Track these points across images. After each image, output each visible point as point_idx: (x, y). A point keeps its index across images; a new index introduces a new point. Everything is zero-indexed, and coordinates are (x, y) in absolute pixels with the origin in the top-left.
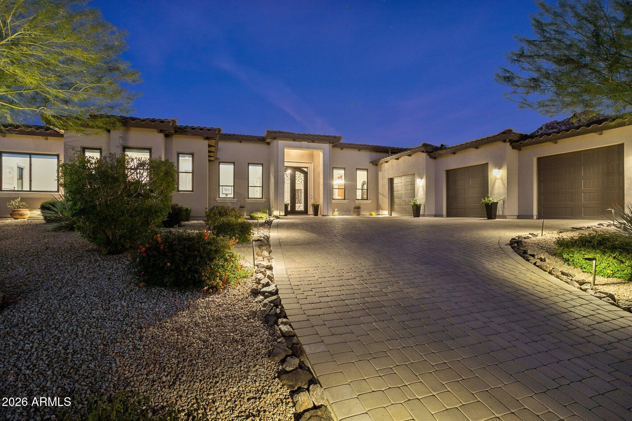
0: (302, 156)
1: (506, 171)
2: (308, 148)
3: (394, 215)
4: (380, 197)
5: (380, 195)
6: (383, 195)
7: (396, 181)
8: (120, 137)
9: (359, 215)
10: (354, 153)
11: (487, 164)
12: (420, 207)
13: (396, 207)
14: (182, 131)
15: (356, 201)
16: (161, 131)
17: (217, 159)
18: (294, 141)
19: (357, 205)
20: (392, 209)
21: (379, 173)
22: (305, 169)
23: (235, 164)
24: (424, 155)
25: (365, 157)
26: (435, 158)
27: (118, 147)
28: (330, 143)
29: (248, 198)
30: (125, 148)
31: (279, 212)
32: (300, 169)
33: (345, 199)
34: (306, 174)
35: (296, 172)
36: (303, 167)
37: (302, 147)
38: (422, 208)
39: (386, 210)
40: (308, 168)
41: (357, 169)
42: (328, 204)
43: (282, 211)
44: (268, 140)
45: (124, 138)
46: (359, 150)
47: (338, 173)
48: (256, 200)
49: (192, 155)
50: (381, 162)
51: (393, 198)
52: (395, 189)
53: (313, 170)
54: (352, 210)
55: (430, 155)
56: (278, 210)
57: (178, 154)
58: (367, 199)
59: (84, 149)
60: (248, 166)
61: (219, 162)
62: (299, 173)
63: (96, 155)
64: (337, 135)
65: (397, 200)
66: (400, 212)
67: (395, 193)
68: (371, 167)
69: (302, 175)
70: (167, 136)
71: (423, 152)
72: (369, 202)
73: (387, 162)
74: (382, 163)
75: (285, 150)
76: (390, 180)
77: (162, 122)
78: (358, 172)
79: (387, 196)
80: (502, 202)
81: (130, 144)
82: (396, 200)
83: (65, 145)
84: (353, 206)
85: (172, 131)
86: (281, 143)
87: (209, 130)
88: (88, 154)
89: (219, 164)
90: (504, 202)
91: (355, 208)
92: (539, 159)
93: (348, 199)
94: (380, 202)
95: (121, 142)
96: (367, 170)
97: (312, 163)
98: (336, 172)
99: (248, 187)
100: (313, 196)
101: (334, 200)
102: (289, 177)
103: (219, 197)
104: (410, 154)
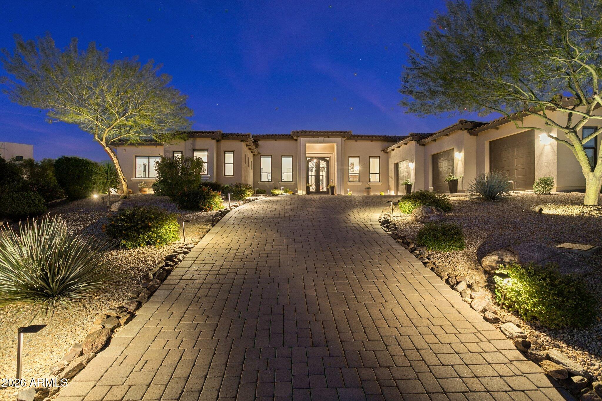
0: (325, 149)
1: (464, 153)
2: (324, 142)
4: (390, 179)
7: (400, 165)
8: (191, 144)
9: (368, 194)
10: (367, 144)
11: (453, 149)
12: (411, 186)
13: (399, 186)
14: (225, 137)
15: (369, 183)
16: (213, 139)
17: (259, 153)
18: (314, 137)
19: (367, 186)
20: (397, 190)
21: (389, 159)
22: (328, 159)
23: (272, 157)
24: (414, 143)
25: (377, 146)
26: (424, 145)
27: (190, 149)
28: (342, 137)
29: (282, 181)
30: (194, 150)
32: (323, 159)
33: (359, 182)
34: (328, 162)
35: (320, 161)
36: (326, 157)
37: (319, 142)
38: (413, 187)
39: (393, 189)
40: (329, 157)
41: (370, 157)
42: (340, 186)
43: (304, 190)
44: (295, 138)
45: (193, 144)
46: (372, 141)
47: (354, 161)
48: (287, 183)
49: (233, 152)
50: (389, 150)
51: (398, 180)
52: (399, 172)
53: (333, 159)
54: (363, 189)
55: (419, 143)
56: (301, 190)
57: (225, 152)
58: (379, 182)
59: (174, 152)
60: (282, 157)
61: (261, 156)
62: (322, 161)
63: (179, 155)
67: (400, 176)
68: (382, 154)
69: (325, 163)
70: (218, 141)
71: (412, 140)
72: (380, 184)
73: (393, 150)
75: (306, 144)
76: (396, 165)
77: (213, 133)
79: (394, 179)
80: (461, 179)
81: (197, 148)
83: (164, 150)
84: (364, 187)
85: (220, 138)
86: (303, 139)
87: (243, 136)
88: (176, 155)
89: (261, 157)
90: (463, 179)
91: (366, 188)
92: (491, 143)
93: (362, 182)
94: (390, 183)
95: (192, 147)
96: (379, 157)
97: (332, 154)
98: (351, 160)
99: (282, 173)
100: (333, 179)
101: (349, 183)
102: (314, 165)
103: (261, 181)
104: (405, 143)
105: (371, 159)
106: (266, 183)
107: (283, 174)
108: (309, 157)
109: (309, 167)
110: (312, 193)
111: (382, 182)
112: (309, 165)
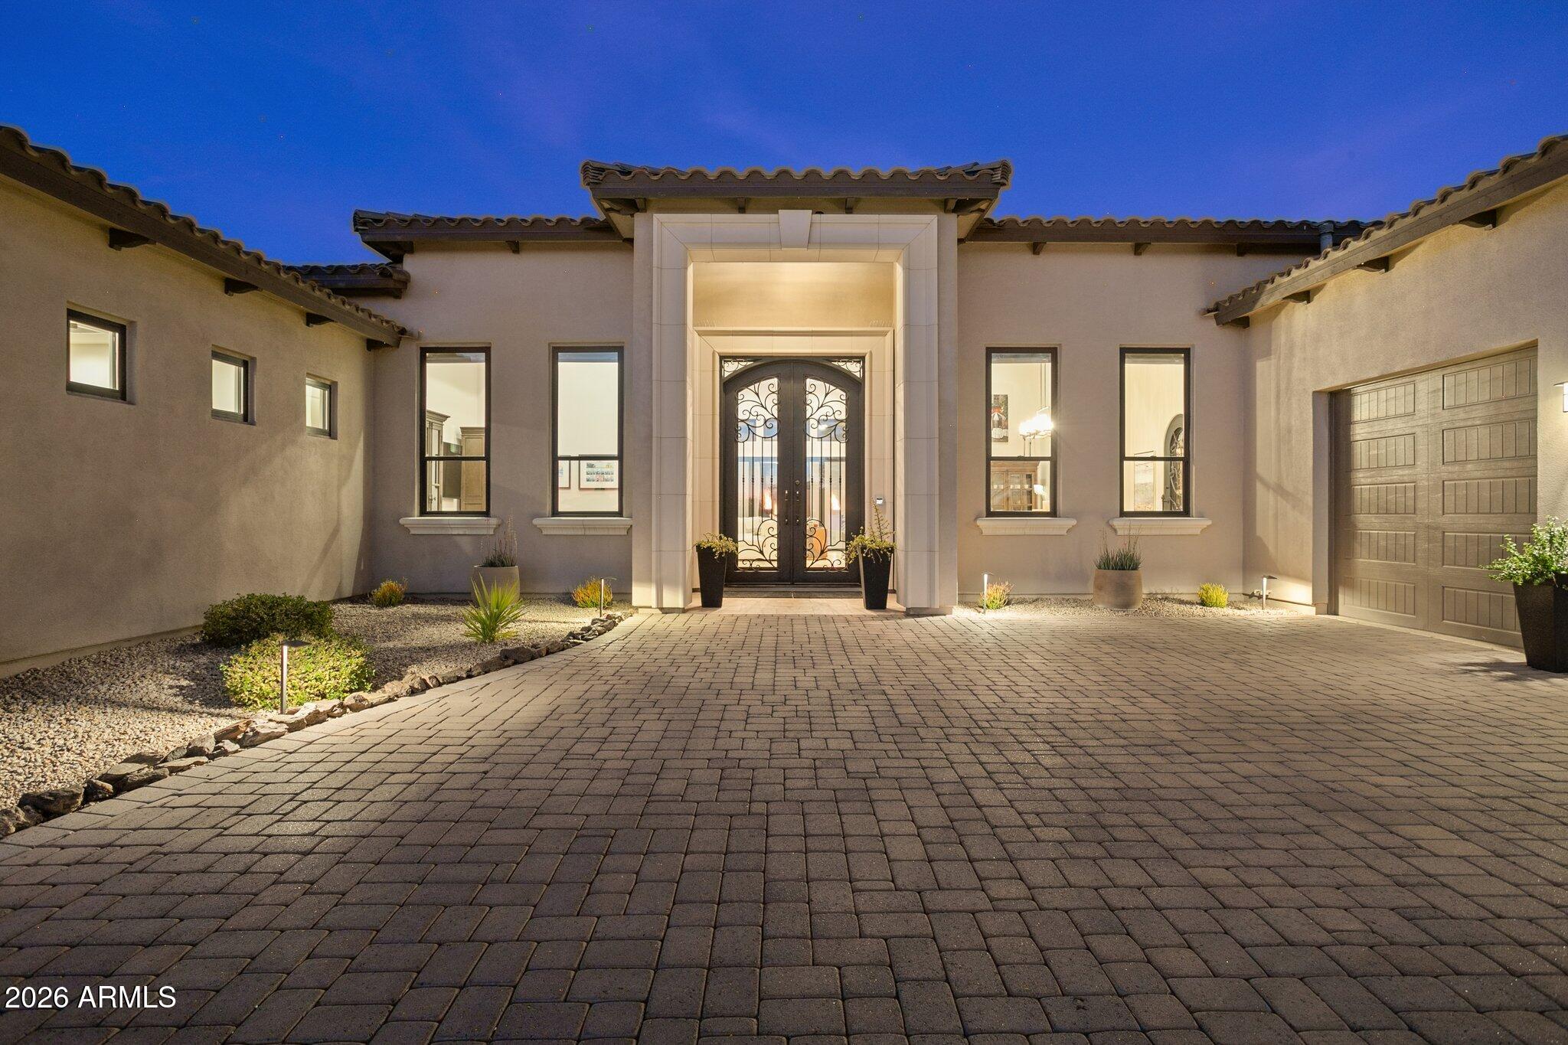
0: (834, 300)
3: (1353, 612)
4: (1265, 500)
5: (1259, 486)
6: (1280, 490)
7: (1364, 407)
9: (1126, 605)
10: (1109, 267)
13: (1365, 563)
15: (1119, 523)
18: (739, 209)
19: (1116, 548)
20: (1337, 575)
21: (1261, 366)
22: (854, 368)
23: (493, 356)
28: (944, 206)
29: (555, 514)
31: (653, 590)
32: (825, 368)
33: (1054, 513)
34: (853, 387)
35: (809, 381)
36: (840, 358)
37: (781, 244)
39: (1298, 577)
40: (862, 358)
41: (1124, 352)
42: (931, 551)
46: (1138, 249)
48: (584, 526)
50: (1268, 300)
52: (1362, 452)
53: (887, 366)
54: (1092, 570)
58: (1184, 513)
60: (558, 361)
61: (424, 351)
62: (819, 384)
64: (985, 161)
65: (1373, 520)
66: (1392, 599)
67: (1363, 482)
68: (1209, 337)
69: (838, 394)
72: (1194, 526)
73: (1306, 296)
74: (1276, 310)
76: (1325, 401)
78: (1129, 367)
79: (1309, 500)
82: (1368, 523)
84: (1096, 555)
86: (665, 228)
89: (422, 360)
91: (1106, 564)
93: (1075, 516)
94: (1265, 529)
96: (1186, 353)
97: (884, 334)
98: (1006, 376)
99: (555, 459)
100: (889, 500)
101: (987, 525)
102: (769, 405)
103: (423, 512)
104: (1373, 255)
105: (1134, 369)
106: (449, 525)
107: (563, 465)
108: (735, 358)
109: (741, 416)
110: (754, 581)
111: (1201, 515)
112: (741, 407)
